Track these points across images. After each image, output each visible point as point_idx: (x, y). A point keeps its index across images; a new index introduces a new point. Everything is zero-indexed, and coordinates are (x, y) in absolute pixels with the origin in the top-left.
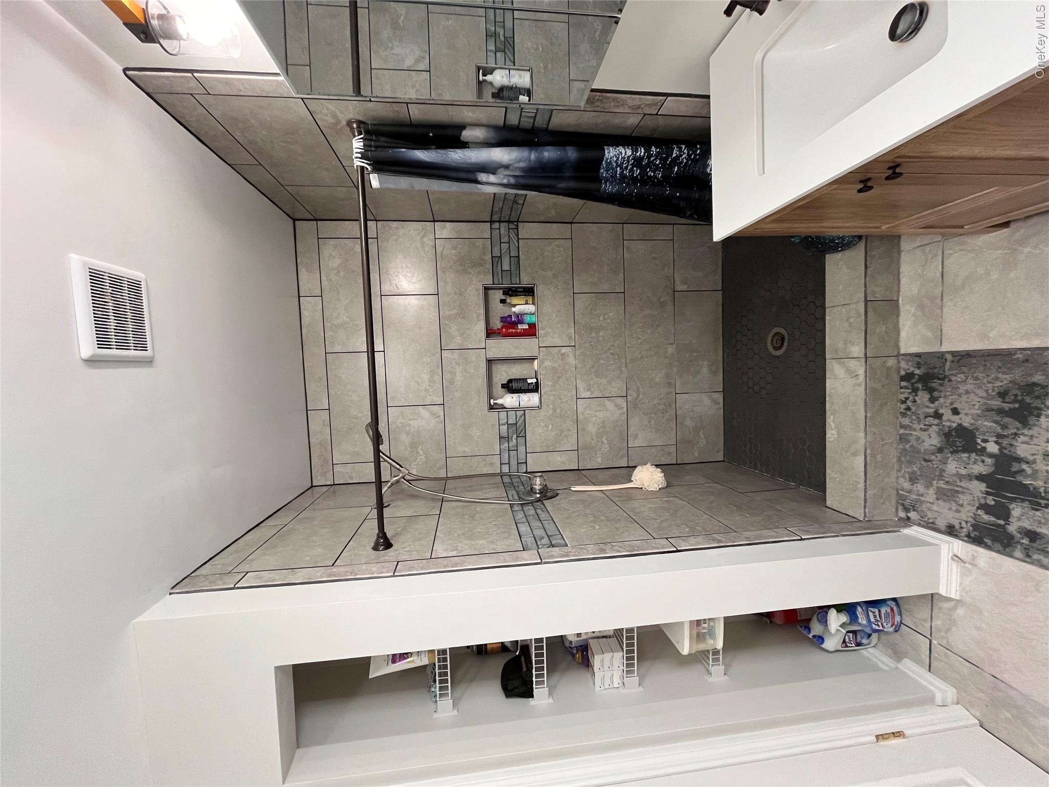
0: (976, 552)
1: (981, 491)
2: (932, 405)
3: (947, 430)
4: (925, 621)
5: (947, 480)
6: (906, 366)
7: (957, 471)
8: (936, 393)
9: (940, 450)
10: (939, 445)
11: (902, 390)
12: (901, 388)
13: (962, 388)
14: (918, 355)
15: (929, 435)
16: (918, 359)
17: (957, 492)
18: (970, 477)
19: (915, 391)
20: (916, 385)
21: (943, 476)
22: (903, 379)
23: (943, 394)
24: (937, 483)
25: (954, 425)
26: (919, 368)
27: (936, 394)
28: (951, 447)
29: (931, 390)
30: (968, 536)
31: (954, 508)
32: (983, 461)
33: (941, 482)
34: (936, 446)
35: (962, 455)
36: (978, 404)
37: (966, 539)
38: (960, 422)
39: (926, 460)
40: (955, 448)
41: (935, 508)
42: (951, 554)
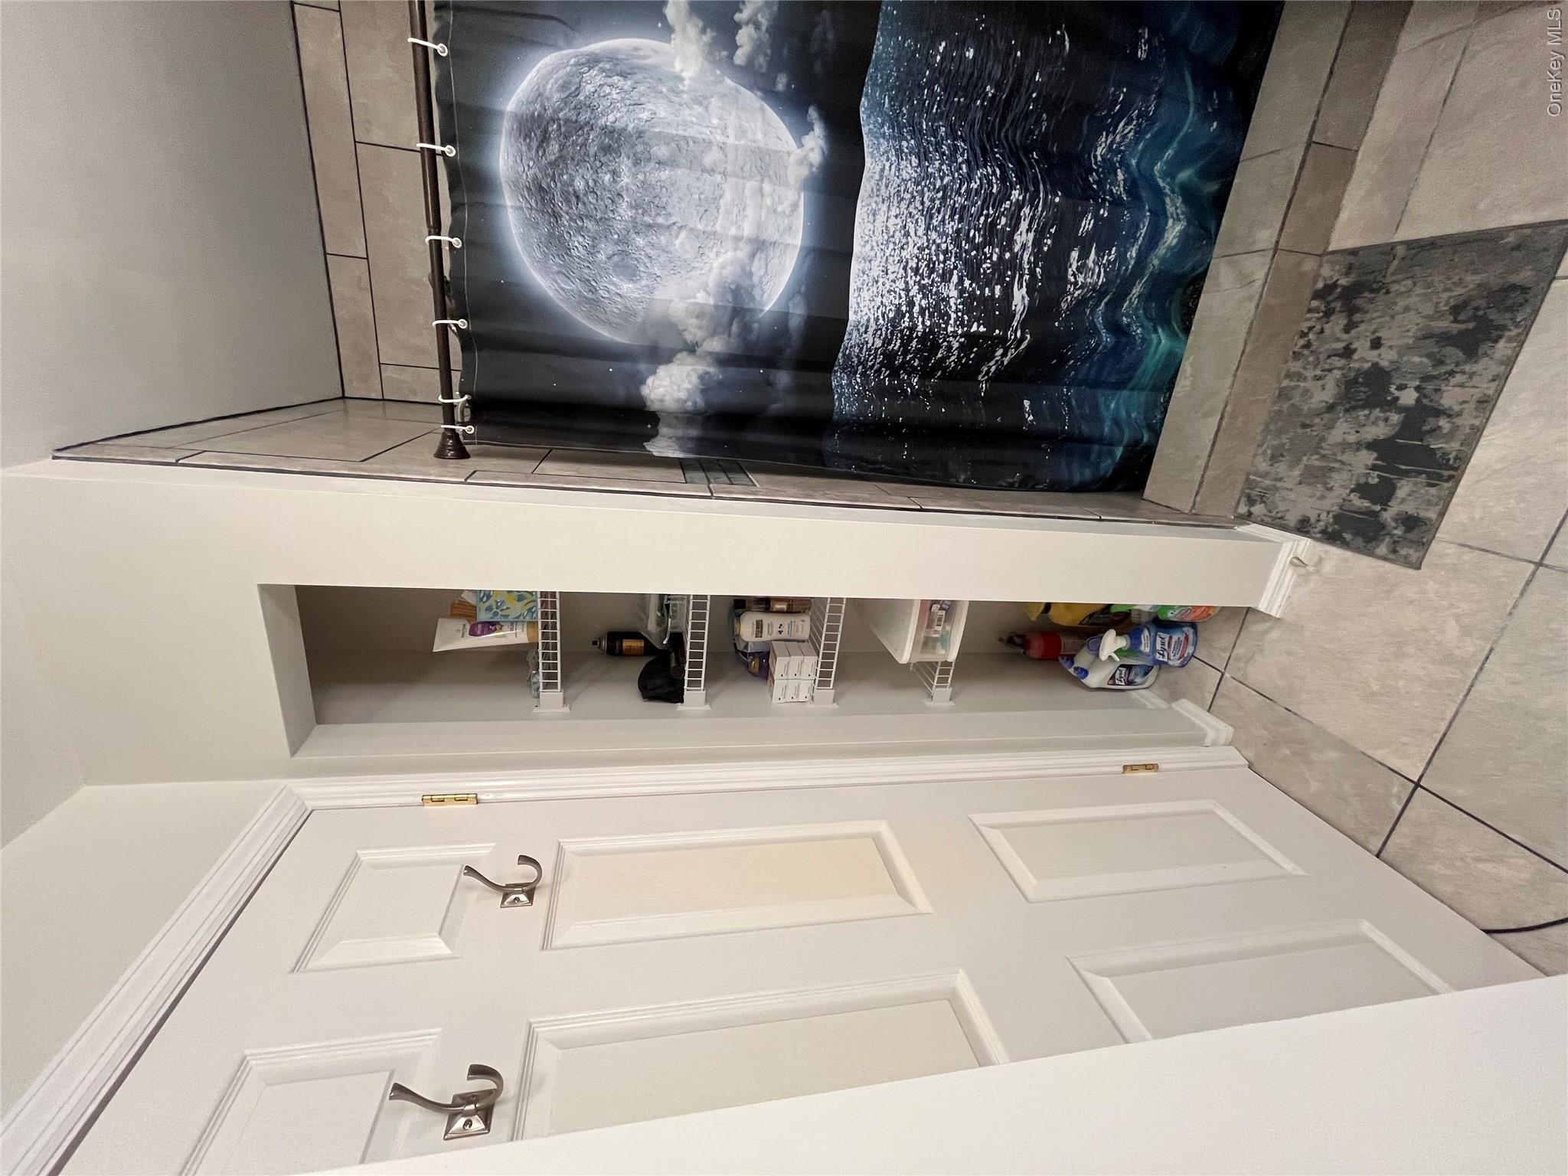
0: (1326, 552)
1: (1366, 465)
2: (1345, 336)
3: (1352, 374)
4: (1224, 650)
5: (1324, 452)
6: (1329, 272)
7: (1344, 439)
8: (1357, 315)
9: (1331, 408)
10: (1331, 401)
11: (1309, 315)
12: (1310, 311)
13: (1402, 303)
14: (1354, 252)
15: (1323, 386)
16: (1351, 259)
17: (1331, 469)
18: (1358, 446)
19: (1328, 313)
20: (1333, 305)
21: (1322, 448)
22: (1317, 295)
23: (1368, 316)
24: (1309, 459)
25: (1367, 366)
26: (1347, 274)
27: (1357, 317)
28: (1349, 403)
29: (1351, 310)
30: (1324, 532)
31: (1318, 494)
32: (1386, 420)
33: (1315, 457)
34: (1327, 402)
35: (1360, 413)
36: (1416, 327)
37: (1319, 536)
38: (1376, 360)
39: (1304, 426)
40: (1353, 403)
41: (1292, 496)
42: (1291, 556)
